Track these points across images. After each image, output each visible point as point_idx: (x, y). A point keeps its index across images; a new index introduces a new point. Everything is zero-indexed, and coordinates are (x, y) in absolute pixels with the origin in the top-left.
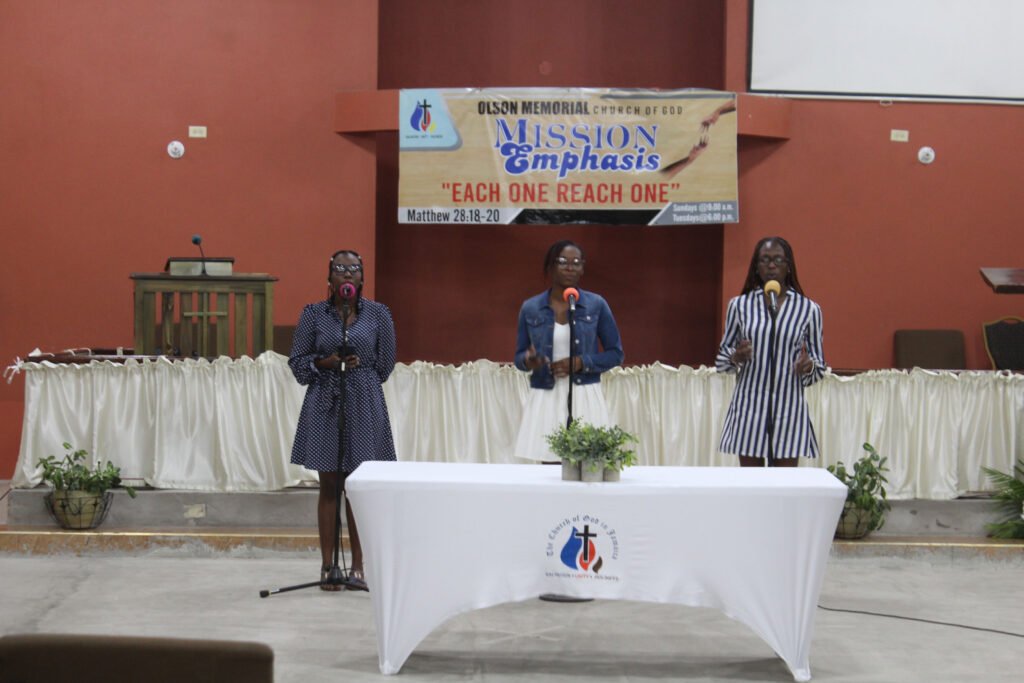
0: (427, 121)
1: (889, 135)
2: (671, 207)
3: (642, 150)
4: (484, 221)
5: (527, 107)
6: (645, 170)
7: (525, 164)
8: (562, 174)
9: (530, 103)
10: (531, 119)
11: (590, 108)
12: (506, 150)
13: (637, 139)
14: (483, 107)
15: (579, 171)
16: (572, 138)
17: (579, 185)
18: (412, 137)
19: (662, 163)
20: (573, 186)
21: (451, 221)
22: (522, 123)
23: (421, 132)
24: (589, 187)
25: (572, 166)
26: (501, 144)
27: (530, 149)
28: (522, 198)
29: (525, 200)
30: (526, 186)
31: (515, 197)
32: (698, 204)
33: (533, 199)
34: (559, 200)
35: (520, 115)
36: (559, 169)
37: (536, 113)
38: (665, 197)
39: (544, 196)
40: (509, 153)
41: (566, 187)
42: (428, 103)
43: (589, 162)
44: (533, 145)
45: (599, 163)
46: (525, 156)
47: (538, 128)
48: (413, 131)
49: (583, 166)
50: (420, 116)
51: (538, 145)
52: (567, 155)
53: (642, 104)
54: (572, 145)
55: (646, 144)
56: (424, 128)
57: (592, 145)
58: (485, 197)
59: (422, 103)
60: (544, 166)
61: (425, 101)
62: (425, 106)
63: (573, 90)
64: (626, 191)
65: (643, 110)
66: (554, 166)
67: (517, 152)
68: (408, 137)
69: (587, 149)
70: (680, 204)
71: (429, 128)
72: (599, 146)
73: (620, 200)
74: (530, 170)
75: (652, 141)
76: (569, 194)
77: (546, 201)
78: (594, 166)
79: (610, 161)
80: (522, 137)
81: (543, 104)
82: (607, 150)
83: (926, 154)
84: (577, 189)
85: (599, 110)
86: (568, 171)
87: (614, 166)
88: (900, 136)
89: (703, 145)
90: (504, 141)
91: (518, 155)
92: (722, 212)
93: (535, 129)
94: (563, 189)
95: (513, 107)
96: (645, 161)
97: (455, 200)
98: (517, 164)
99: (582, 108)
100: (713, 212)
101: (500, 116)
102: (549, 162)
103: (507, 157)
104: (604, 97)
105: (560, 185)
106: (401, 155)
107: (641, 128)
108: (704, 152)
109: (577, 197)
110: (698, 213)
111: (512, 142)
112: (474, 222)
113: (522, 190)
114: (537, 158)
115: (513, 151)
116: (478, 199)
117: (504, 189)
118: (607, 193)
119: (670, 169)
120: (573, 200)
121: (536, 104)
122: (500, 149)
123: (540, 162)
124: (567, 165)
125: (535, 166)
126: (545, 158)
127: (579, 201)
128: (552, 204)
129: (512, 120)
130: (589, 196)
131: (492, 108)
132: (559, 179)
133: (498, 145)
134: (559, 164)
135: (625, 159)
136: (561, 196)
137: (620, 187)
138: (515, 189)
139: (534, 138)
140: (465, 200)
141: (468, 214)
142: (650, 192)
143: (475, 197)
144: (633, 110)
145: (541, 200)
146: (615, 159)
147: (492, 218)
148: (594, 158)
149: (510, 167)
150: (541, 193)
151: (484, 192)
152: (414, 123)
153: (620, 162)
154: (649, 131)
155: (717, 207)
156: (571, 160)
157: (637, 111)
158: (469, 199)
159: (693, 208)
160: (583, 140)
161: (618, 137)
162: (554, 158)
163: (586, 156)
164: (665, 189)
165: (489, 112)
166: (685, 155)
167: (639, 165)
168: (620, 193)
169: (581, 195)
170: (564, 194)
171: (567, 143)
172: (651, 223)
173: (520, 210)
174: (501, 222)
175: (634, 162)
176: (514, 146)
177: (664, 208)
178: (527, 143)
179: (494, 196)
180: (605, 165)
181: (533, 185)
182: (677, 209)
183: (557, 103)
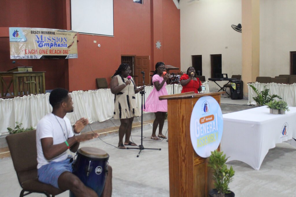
0: (17, 35)
1: (93, 42)
2: (69, 55)
3: (64, 43)
4: (33, 58)
5: (42, 32)
6: (65, 47)
7: (42, 45)
8: (50, 48)
9: (43, 32)
10: (44, 35)
11: (55, 34)
12: (38, 42)
13: (64, 40)
14: (32, 32)
15: (54, 47)
16: (52, 40)
17: (54, 50)
18: (13, 39)
19: (68, 46)
20: (53, 50)
21: (25, 58)
22: (42, 36)
23: (16, 37)
24: (56, 50)
25: (52, 46)
26: (37, 41)
27: (43, 42)
28: (42, 53)
29: (43, 53)
30: (43, 50)
31: (41, 53)
32: (73, 54)
33: (44, 53)
34: (50, 53)
35: (41, 34)
36: (50, 47)
37: (44, 34)
38: (68, 53)
39: (47, 53)
40: (39, 43)
41: (51, 50)
42: (18, 31)
43: (55, 45)
44: (44, 41)
45: (57, 45)
46: (42, 43)
47: (45, 37)
48: (13, 37)
49: (54, 46)
50: (15, 34)
51: (45, 41)
52: (51, 43)
53: (65, 33)
54: (52, 41)
55: (65, 41)
56: (17, 37)
57: (56, 41)
58: (34, 53)
59: (16, 31)
60: (47, 46)
61: (17, 30)
62: (17, 31)
63: (52, 29)
64: (62, 51)
65: (65, 34)
66: (49, 46)
67: (41, 42)
68: (12, 39)
69: (55, 42)
70: (70, 54)
71: (18, 37)
72: (57, 42)
73: (61, 53)
74: (44, 47)
75: (66, 41)
76: (52, 52)
77: (47, 54)
78: (56, 46)
79: (59, 45)
80: (42, 39)
81: (46, 32)
82: (59, 43)
83: (99, 45)
84: (53, 51)
85: (57, 34)
86: (51, 47)
87: (60, 46)
88: (95, 42)
89: (73, 42)
90: (38, 40)
91: (41, 43)
92: (76, 56)
93: (44, 38)
94: (51, 51)
95: (39, 32)
96: (65, 45)
97: (26, 53)
98: (41, 45)
99: (54, 33)
100: (75, 56)
101: (36, 34)
102: (48, 45)
103: (38, 44)
104: (58, 31)
105: (50, 50)
106: (10, 43)
107: (65, 38)
108: (74, 43)
109: (53, 53)
110: (72, 56)
111: (39, 40)
112: (31, 58)
113: (42, 51)
114: (45, 44)
115: (40, 42)
116: (32, 53)
117: (38, 51)
118: (58, 52)
119: (69, 47)
120: (53, 54)
121: (44, 32)
122: (37, 42)
123: (46, 45)
124: (51, 46)
125: (45, 46)
126: (47, 44)
127: (54, 54)
128: (49, 54)
129: (39, 35)
130: (55, 53)
131: (34, 32)
132: (50, 49)
133: (36, 41)
134: (50, 45)
135: (62, 44)
136: (50, 52)
137: (61, 50)
138: (40, 51)
139: (44, 39)
140: (29, 53)
141: (29, 56)
142: (66, 52)
143: (31, 53)
144: (63, 34)
145: (46, 53)
146: (60, 44)
147: (35, 58)
148: (56, 44)
149: (39, 46)
150: (46, 52)
151: (33, 52)
152: (14, 35)
153: (61, 45)
154: (66, 39)
155: (75, 55)
156: (52, 45)
157: (64, 34)
158: (30, 53)
159: (72, 55)
160: (54, 40)
161: (61, 40)
162: (49, 44)
163: (55, 44)
164: (68, 51)
165: (34, 33)
166: (71, 44)
167: (64, 46)
168: (61, 52)
169: (54, 53)
170: (51, 52)
171: (51, 41)
172: (66, 58)
173: (42, 56)
174: (38, 58)
175: (63, 45)
176: (40, 41)
177: (68, 55)
178: (43, 40)
179: (36, 52)
180: (58, 46)
181: (45, 50)
182: (70, 55)
183: (49, 32)
